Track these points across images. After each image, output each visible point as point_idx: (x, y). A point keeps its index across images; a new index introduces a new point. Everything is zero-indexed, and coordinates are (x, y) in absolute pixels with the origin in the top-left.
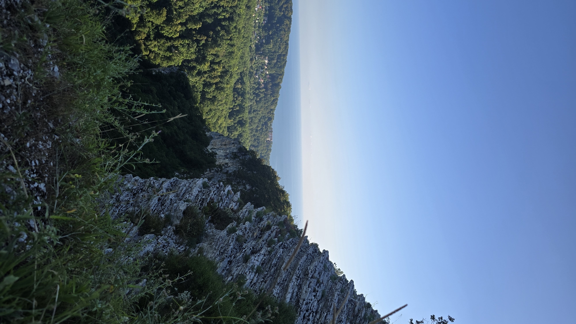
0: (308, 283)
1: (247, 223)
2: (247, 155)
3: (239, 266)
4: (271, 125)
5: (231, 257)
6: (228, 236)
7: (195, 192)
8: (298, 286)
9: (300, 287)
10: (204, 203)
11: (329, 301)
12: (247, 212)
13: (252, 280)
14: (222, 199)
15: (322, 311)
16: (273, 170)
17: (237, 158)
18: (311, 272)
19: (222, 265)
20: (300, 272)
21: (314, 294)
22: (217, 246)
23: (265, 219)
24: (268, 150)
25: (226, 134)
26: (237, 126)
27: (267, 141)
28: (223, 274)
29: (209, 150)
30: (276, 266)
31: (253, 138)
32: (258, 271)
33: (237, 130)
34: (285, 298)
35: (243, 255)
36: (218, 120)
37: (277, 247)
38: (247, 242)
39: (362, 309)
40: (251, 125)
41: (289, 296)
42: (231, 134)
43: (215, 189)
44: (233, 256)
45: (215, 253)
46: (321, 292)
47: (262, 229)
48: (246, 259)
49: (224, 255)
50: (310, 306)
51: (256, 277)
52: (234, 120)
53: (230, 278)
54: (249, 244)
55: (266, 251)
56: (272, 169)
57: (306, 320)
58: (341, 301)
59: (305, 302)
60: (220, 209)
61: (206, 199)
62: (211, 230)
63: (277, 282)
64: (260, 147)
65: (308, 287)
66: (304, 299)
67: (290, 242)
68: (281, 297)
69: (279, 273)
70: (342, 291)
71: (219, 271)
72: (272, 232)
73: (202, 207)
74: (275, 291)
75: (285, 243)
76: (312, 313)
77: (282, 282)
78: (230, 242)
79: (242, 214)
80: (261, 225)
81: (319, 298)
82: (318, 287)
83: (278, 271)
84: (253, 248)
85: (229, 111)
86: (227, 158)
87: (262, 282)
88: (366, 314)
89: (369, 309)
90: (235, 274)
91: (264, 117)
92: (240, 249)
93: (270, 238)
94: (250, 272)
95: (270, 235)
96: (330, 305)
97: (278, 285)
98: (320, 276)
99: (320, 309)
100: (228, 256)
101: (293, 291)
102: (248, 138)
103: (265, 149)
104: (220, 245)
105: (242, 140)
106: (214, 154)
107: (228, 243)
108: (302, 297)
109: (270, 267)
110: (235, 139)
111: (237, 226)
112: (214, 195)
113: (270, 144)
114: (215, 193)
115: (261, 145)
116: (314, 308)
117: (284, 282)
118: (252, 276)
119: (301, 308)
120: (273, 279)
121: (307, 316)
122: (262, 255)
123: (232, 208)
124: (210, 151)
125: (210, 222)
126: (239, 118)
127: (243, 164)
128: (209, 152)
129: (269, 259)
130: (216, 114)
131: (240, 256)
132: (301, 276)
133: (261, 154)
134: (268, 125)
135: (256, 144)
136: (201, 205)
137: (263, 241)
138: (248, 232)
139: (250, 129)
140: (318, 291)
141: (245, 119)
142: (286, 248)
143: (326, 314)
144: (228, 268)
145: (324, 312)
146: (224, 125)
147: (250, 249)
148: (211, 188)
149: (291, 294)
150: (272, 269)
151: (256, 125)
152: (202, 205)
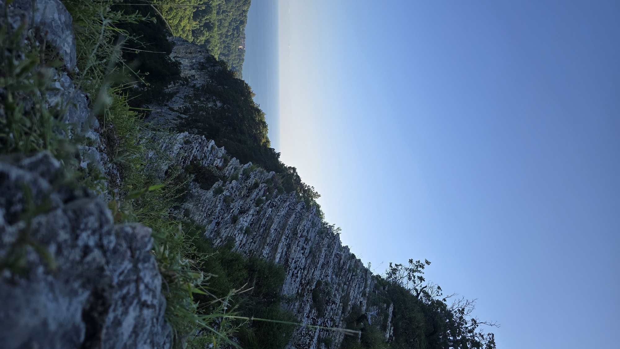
0: (297, 242)
1: (234, 182)
2: (216, 66)
3: (227, 228)
4: (243, 30)
5: (219, 218)
6: (214, 196)
7: (176, 148)
8: (287, 245)
9: (289, 246)
10: (187, 162)
11: (316, 258)
12: (233, 170)
13: (241, 241)
14: (205, 157)
15: (309, 267)
16: (247, 85)
17: (204, 69)
18: (300, 232)
19: (210, 227)
20: (289, 232)
21: (302, 251)
22: (204, 208)
23: (252, 176)
24: (240, 59)
25: (191, 39)
26: (203, 30)
27: (238, 49)
28: (212, 236)
29: (172, 58)
30: (265, 226)
31: (223, 45)
32: (247, 232)
33: (203, 35)
34: (274, 258)
35: (231, 215)
36: (180, 21)
37: (266, 206)
38: (234, 201)
39: (347, 262)
40: (220, 29)
41: (278, 256)
42: (197, 40)
43: (197, 145)
44: (221, 217)
45: (202, 215)
46: (309, 249)
47: (249, 188)
48: (234, 220)
49: (211, 217)
50: (298, 264)
51: (246, 237)
52: (199, 22)
53: (218, 241)
54: (237, 203)
55: (255, 211)
56: (245, 83)
57: (294, 277)
58: (327, 256)
59: (294, 261)
60: (205, 167)
61: (189, 156)
62: (196, 190)
63: (266, 242)
64: (231, 56)
65: (297, 247)
66: (293, 258)
67: (278, 200)
68: (271, 257)
69: (268, 234)
70: (328, 247)
71: (207, 234)
72: (260, 190)
73: (185, 166)
74: (265, 252)
75: (273, 201)
76: (300, 270)
77: (271, 243)
78: (217, 203)
79: (227, 172)
80: (248, 183)
81: (307, 255)
82: (306, 245)
83: (267, 231)
84: (241, 207)
85: (194, 11)
86: (194, 69)
87: (251, 242)
88: (350, 266)
89: (353, 260)
90: (224, 236)
91: (235, 20)
92: (228, 209)
93: (257, 198)
94: (239, 233)
95: (258, 194)
96: (317, 262)
97: (267, 245)
98: (308, 234)
99: (307, 265)
100: (216, 218)
101: (282, 251)
102: (216, 45)
103: (237, 58)
104: (207, 207)
105: (210, 47)
106: (177, 64)
107: (215, 204)
108: (291, 256)
109: (259, 227)
110: (201, 46)
111: (223, 185)
112: (196, 152)
113: (242, 53)
114: (197, 149)
115: (232, 53)
116: (302, 265)
117: (273, 242)
118: (241, 237)
119: (290, 267)
120: (262, 238)
121: (296, 274)
122: (251, 215)
123: (217, 165)
124: (173, 60)
125: (194, 180)
126: (206, 19)
127: (211, 77)
128: (171, 60)
129: (258, 219)
130: (178, 14)
131: (228, 217)
132: (290, 236)
133: (232, 64)
134: (240, 30)
135: (226, 52)
136: (183, 163)
137: (251, 200)
138: (235, 191)
139: (219, 34)
140: (306, 249)
141: (212, 22)
142: (274, 206)
143: (313, 270)
144: (216, 229)
145: (311, 269)
146: (188, 28)
147: (238, 209)
148: (193, 144)
149: (280, 253)
150: (261, 229)
151: (226, 29)
152: (185, 163)
